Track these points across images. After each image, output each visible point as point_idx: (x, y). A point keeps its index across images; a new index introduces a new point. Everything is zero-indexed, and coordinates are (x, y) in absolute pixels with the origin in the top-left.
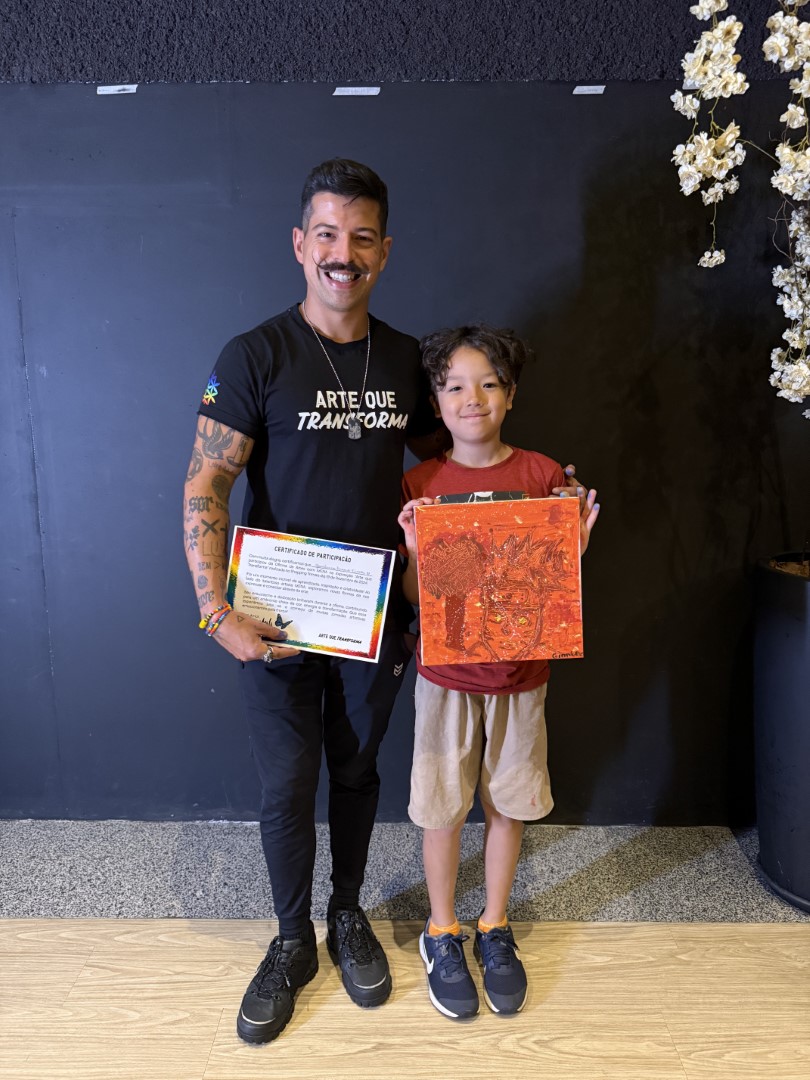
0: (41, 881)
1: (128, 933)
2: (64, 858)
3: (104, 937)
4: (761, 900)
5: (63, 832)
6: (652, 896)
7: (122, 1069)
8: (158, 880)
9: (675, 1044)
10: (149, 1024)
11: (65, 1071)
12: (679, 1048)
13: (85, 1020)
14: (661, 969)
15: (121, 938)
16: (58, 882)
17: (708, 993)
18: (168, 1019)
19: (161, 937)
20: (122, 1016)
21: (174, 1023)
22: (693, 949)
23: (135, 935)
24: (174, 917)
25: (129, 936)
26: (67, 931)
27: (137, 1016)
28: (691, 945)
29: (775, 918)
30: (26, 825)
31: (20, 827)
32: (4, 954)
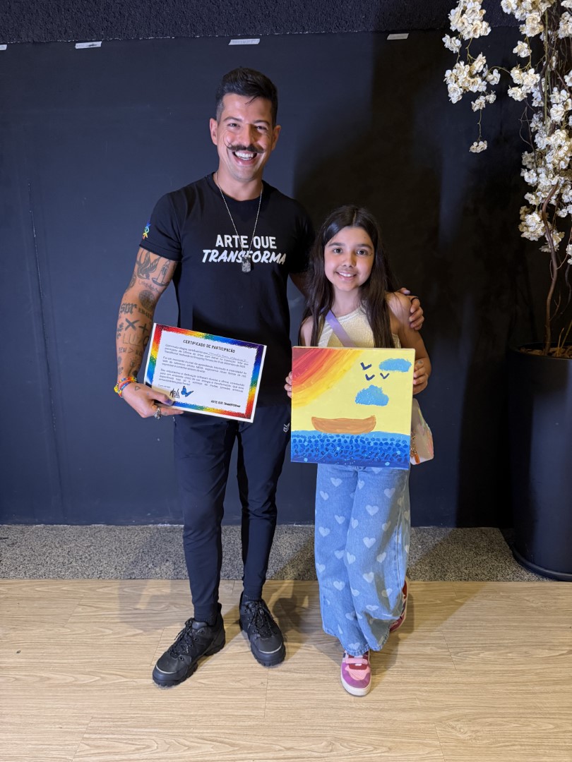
0: (50, 559)
1: (105, 587)
2: (65, 547)
3: (90, 589)
4: (514, 569)
5: (63, 532)
6: (443, 567)
7: (101, 660)
8: (124, 558)
9: (448, 648)
10: (117, 636)
11: (66, 661)
12: (451, 650)
13: (78, 634)
14: (444, 607)
15: (101, 590)
16: (61, 560)
17: (474, 620)
18: (129, 634)
19: (125, 590)
20: (101, 632)
21: (134, 635)
22: (466, 596)
23: (110, 588)
24: (134, 579)
25: (106, 589)
26: (66, 586)
27: (111, 632)
28: (466, 594)
29: (522, 579)
30: (41, 528)
31: (37, 529)
32: (28, 599)
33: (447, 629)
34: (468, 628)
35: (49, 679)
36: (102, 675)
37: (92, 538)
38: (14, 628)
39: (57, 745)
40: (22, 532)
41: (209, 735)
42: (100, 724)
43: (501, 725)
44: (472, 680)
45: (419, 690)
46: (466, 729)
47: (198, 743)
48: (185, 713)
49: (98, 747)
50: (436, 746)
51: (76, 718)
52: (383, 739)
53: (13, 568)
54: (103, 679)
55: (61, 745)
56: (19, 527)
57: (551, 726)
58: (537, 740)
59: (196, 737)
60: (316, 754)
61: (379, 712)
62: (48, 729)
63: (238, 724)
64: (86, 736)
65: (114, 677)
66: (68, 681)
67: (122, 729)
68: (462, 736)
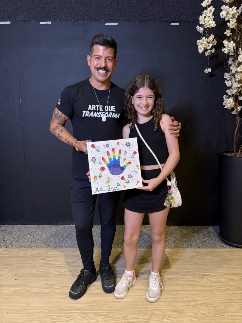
0: (26, 240)
1: (51, 251)
2: (31, 234)
3: (44, 252)
4: (219, 243)
5: (30, 228)
6: (191, 243)
7: (51, 282)
8: (57, 239)
9: (195, 276)
10: (58, 272)
11: (36, 283)
13: (41, 272)
14: (192, 259)
15: (49, 253)
16: (30, 240)
17: (204, 264)
18: (62, 271)
20: (50, 270)
21: (65, 272)
23: (52, 252)
24: (63, 248)
26: (34, 251)
27: (55, 271)
28: (200, 254)
29: (223, 247)
30: (20, 226)
31: (18, 227)
32: (18, 257)
33: (194, 268)
34: (202, 268)
35: (30, 291)
36: (53, 289)
37: (43, 231)
38: (13, 269)
39: (36, 318)
40: (13, 228)
41: (100, 313)
42: (54, 309)
43: (218, 307)
44: (205, 289)
45: (185, 294)
46: (205, 309)
47: (96, 317)
48: (89, 304)
49: (53, 319)
50: (193, 316)
51: (43, 307)
52: (172, 314)
53: (10, 244)
54: (53, 290)
55: (38, 318)
56: (11, 226)
57: (238, 307)
58: (233, 313)
59: (94, 314)
60: (144, 320)
61: (169, 303)
62: (32, 312)
63: (111, 308)
64: (48, 314)
65: (58, 289)
66: (38, 291)
67: (63, 311)
68: (203, 312)
